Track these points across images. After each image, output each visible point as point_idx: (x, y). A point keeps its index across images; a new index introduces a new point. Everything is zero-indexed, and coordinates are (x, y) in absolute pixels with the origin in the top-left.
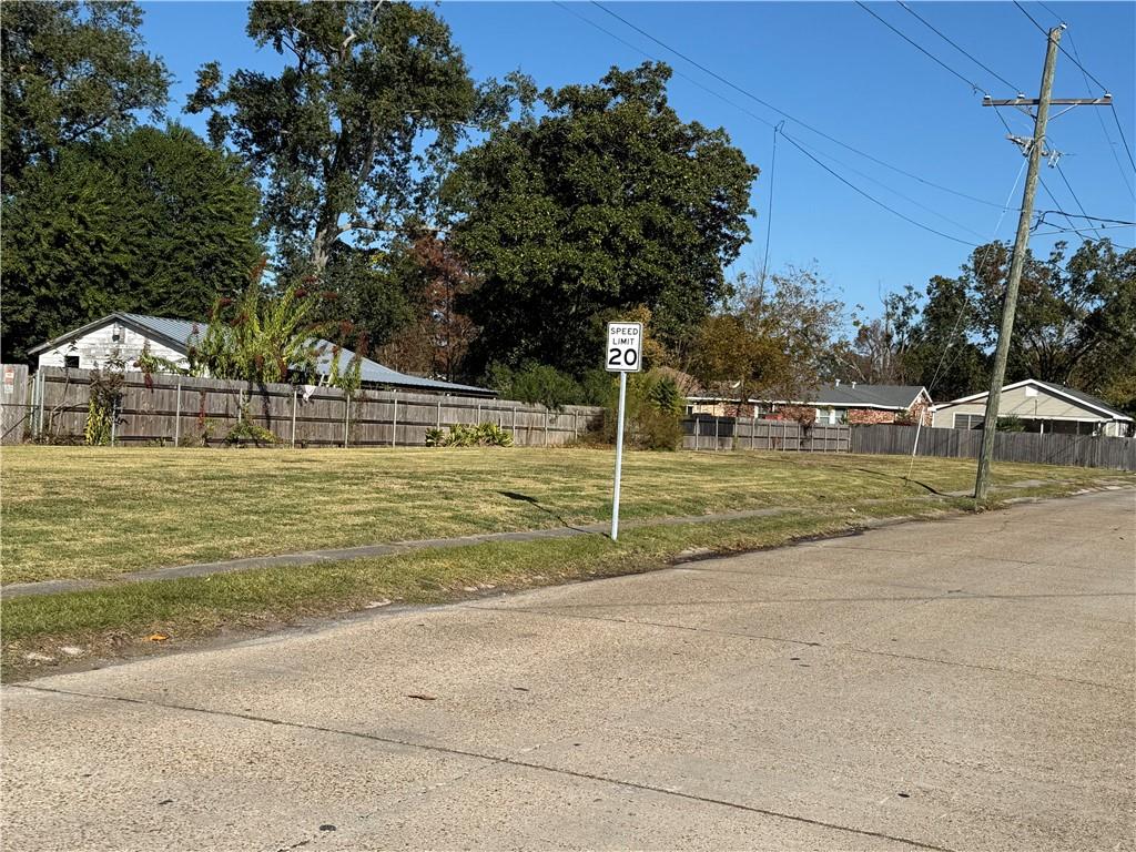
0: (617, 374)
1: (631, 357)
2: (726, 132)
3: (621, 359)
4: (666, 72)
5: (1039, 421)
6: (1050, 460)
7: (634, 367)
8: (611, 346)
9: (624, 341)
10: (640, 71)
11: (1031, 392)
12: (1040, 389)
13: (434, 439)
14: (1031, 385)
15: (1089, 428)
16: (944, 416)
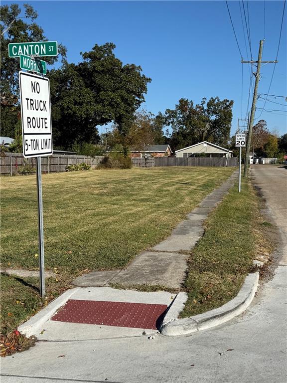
0: (239, 148)
1: (243, 143)
2: (141, 67)
3: (240, 144)
4: (112, 46)
5: (209, 154)
6: (214, 166)
7: (244, 146)
8: (237, 140)
9: (241, 139)
10: (105, 46)
11: (205, 145)
12: (208, 144)
13: (68, 169)
14: (205, 143)
15: (222, 155)
16: (180, 154)
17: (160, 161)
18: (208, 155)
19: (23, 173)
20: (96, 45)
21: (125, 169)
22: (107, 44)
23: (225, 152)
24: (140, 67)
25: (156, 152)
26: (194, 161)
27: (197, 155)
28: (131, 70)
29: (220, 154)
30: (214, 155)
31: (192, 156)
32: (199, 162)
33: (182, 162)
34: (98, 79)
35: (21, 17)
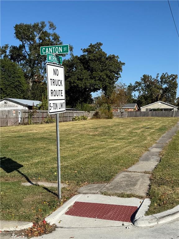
4: (101, 44)
6: (166, 116)
11: (160, 103)
13: (74, 119)
14: (160, 102)
15: (171, 109)
16: (143, 109)
17: (130, 114)
18: (162, 110)
19: (47, 122)
20: (91, 44)
21: (109, 119)
22: (97, 43)
23: (173, 108)
24: (118, 56)
25: (128, 108)
26: (153, 114)
27: (154, 110)
28: (112, 58)
29: (170, 109)
30: (165, 110)
31: (151, 110)
32: (156, 114)
33: (145, 114)
34: (92, 65)
35: (47, 29)
